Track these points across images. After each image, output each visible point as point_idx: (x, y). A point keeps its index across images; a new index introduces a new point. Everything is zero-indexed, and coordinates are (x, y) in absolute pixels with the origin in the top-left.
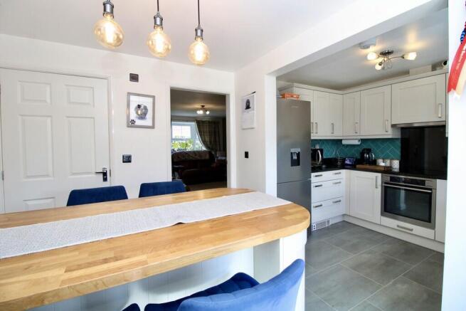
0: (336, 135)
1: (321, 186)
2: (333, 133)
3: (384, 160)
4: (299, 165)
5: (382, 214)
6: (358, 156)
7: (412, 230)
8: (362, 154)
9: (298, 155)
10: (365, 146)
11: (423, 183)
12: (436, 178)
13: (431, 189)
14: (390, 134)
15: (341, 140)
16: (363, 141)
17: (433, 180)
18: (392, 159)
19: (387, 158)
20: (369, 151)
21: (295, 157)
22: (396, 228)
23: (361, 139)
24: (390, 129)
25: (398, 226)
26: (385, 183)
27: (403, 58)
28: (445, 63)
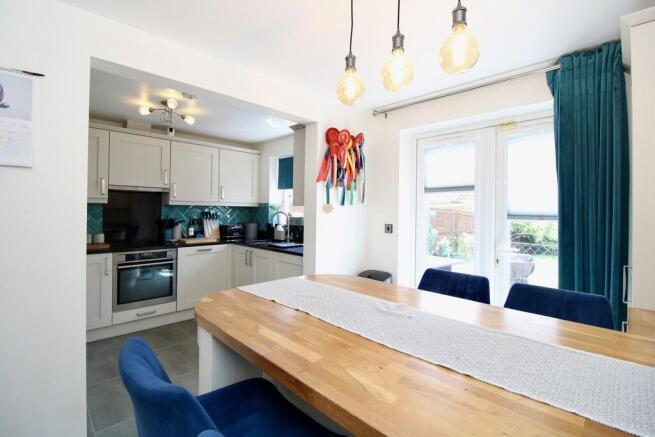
5: (115, 311)
7: (154, 312)
11: (164, 255)
13: (172, 260)
14: (106, 197)
17: (175, 249)
18: (95, 233)
22: (137, 318)
24: (105, 191)
25: (138, 315)
26: (119, 265)
27: (183, 118)
28: (171, 130)
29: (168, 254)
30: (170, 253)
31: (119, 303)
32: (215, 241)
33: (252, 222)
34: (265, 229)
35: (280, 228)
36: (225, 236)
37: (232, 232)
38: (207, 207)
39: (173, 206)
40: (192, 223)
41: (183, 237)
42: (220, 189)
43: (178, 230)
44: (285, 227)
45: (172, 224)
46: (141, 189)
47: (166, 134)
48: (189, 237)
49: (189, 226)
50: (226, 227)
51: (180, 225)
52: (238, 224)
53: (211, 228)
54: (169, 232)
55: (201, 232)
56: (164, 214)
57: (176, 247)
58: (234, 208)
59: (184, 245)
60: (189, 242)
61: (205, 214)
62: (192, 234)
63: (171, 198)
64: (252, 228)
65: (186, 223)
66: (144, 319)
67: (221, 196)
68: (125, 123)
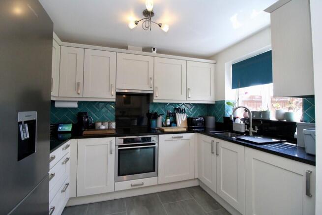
1: (54, 174)
7: (143, 184)
11: (149, 140)
13: (154, 144)
15: (54, 102)
16: (80, 103)
17: (156, 136)
18: (109, 122)
21: (26, 135)
22: (131, 188)
24: (114, 93)
25: (132, 186)
26: (119, 146)
27: (160, 26)
28: (154, 49)
29: (152, 139)
30: (154, 139)
31: (119, 175)
32: (185, 130)
33: (210, 116)
35: (239, 121)
36: (192, 126)
37: (196, 123)
38: (178, 104)
39: (156, 103)
40: (169, 115)
41: (163, 126)
42: (188, 90)
43: (160, 120)
44: (244, 120)
45: (155, 116)
47: (151, 52)
48: (167, 126)
49: (166, 118)
50: (192, 119)
51: (161, 117)
52: (200, 117)
53: (181, 119)
54: (154, 122)
55: (174, 122)
56: (152, 109)
57: (158, 134)
58: (196, 105)
59: (163, 132)
60: (167, 130)
61: (177, 109)
62: (168, 123)
63: (155, 98)
64: (211, 120)
65: (165, 116)
66: (136, 188)
67: (188, 96)
68: (126, 48)
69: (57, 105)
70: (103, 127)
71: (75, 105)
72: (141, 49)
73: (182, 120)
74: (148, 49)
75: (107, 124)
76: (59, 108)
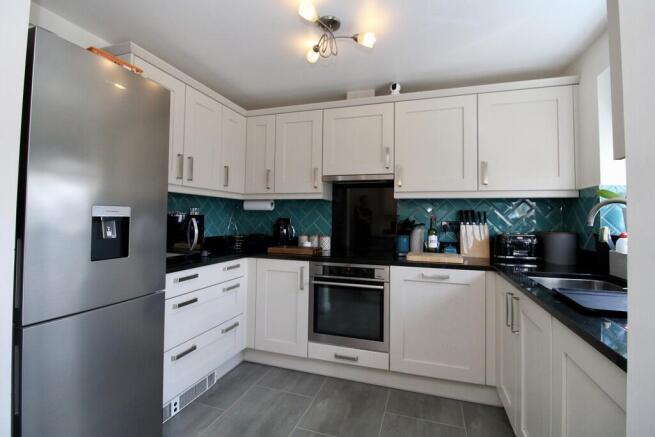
0: (234, 192)
1: (195, 300)
2: (226, 185)
3: (309, 237)
4: (124, 253)
5: (311, 339)
6: (269, 231)
7: (356, 360)
8: (277, 227)
9: (123, 224)
10: (281, 215)
11: (371, 274)
12: (389, 264)
13: (382, 284)
14: (320, 192)
15: (242, 202)
16: (279, 203)
17: (387, 268)
18: (320, 236)
19: (314, 234)
20: (286, 222)
21: (110, 233)
22: (334, 360)
23: (276, 201)
24: (320, 183)
25: (336, 356)
27: (356, 40)
28: (394, 87)
29: (377, 273)
30: (381, 271)
31: (316, 330)
33: (561, 230)
34: (593, 248)
36: (498, 256)
39: (400, 200)
42: (483, 166)
45: (408, 227)
46: (364, 178)
47: (390, 93)
48: (429, 251)
49: (429, 233)
51: (419, 230)
53: (474, 236)
54: (402, 240)
55: (453, 244)
61: (466, 213)
62: (433, 245)
63: (396, 189)
65: (426, 228)
66: (343, 364)
67: (483, 180)
68: (344, 97)
69: (247, 206)
70: (308, 244)
71: (269, 207)
72: (373, 91)
73: (475, 239)
74: (384, 90)
75: (316, 239)
76: (251, 212)
